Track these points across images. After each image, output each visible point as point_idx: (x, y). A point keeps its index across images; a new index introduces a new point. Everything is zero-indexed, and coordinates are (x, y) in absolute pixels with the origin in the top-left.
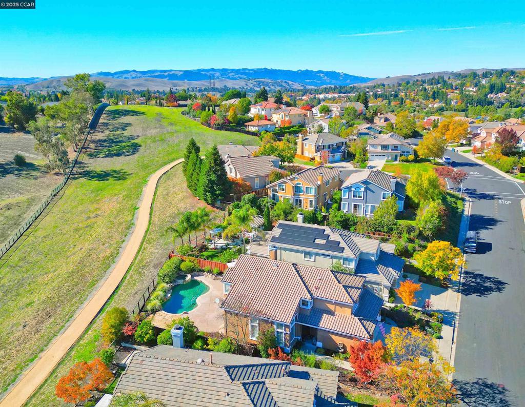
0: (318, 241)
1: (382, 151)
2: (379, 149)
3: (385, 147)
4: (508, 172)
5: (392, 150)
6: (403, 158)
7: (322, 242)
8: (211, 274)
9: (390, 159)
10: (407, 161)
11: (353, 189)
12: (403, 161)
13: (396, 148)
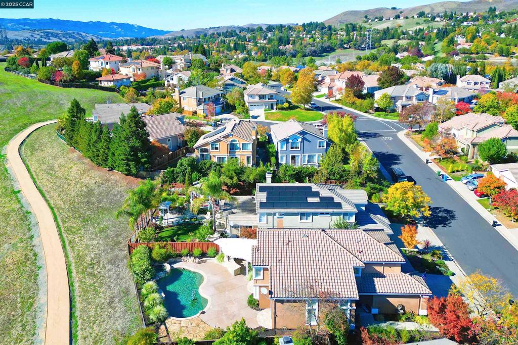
0: (310, 200)
1: (260, 101)
2: (257, 99)
3: (262, 97)
4: (366, 112)
5: (269, 99)
6: (279, 106)
7: (316, 200)
8: (192, 258)
9: (267, 107)
10: (283, 109)
11: (290, 141)
12: (279, 109)
13: (271, 97)
